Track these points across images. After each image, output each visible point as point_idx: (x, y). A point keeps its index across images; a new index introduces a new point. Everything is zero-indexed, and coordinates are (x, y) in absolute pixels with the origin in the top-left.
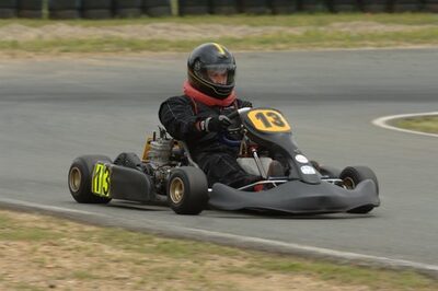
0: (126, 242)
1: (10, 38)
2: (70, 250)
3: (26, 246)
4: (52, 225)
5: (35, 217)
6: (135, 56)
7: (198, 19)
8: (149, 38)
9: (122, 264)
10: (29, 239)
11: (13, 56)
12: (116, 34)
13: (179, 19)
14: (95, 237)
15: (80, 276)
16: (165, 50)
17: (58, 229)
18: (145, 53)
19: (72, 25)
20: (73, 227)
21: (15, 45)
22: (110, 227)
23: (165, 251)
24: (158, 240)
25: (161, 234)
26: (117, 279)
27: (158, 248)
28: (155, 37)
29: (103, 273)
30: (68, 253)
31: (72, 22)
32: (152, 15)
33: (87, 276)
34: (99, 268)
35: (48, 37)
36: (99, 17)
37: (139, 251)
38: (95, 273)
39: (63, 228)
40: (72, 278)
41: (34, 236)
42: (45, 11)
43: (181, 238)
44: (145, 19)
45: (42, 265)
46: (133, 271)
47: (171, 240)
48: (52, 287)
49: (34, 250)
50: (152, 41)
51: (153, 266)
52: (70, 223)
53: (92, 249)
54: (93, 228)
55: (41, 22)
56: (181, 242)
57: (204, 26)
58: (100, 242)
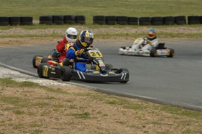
0: (171, 110)
1: (126, 32)
2: (150, 113)
3: (134, 111)
4: (143, 103)
5: (136, 100)
6: (172, 39)
7: (196, 25)
8: (177, 33)
9: (170, 119)
10: (135, 108)
11: (127, 39)
12: (165, 31)
13: (189, 25)
14: (159, 108)
15: (154, 123)
16: (184, 37)
17: (145, 105)
18: (176, 38)
19: (148, 28)
20: (151, 104)
21: (127, 35)
22: (165, 104)
23: (186, 114)
24: (183, 110)
25: (184, 108)
26: (168, 124)
27: (183, 113)
28: (180, 32)
29: (162, 122)
30: (149, 114)
31: (148, 26)
32: (178, 24)
33: (157, 123)
34: (161, 120)
35: (139, 32)
36: (158, 25)
37: (176, 114)
38: (160, 122)
39: (148, 104)
40: (151, 124)
41: (137, 107)
42: (138, 22)
43: (192, 109)
44: (175, 25)
45: (140, 118)
46: (174, 122)
47: (188, 110)
48: (144, 127)
49: (137, 113)
50: (179, 33)
51: (181, 120)
52: (150, 103)
53: (158, 113)
54: (158, 105)
55: (137, 26)
56: (192, 111)
57: (198, 28)
58: (161, 110)
